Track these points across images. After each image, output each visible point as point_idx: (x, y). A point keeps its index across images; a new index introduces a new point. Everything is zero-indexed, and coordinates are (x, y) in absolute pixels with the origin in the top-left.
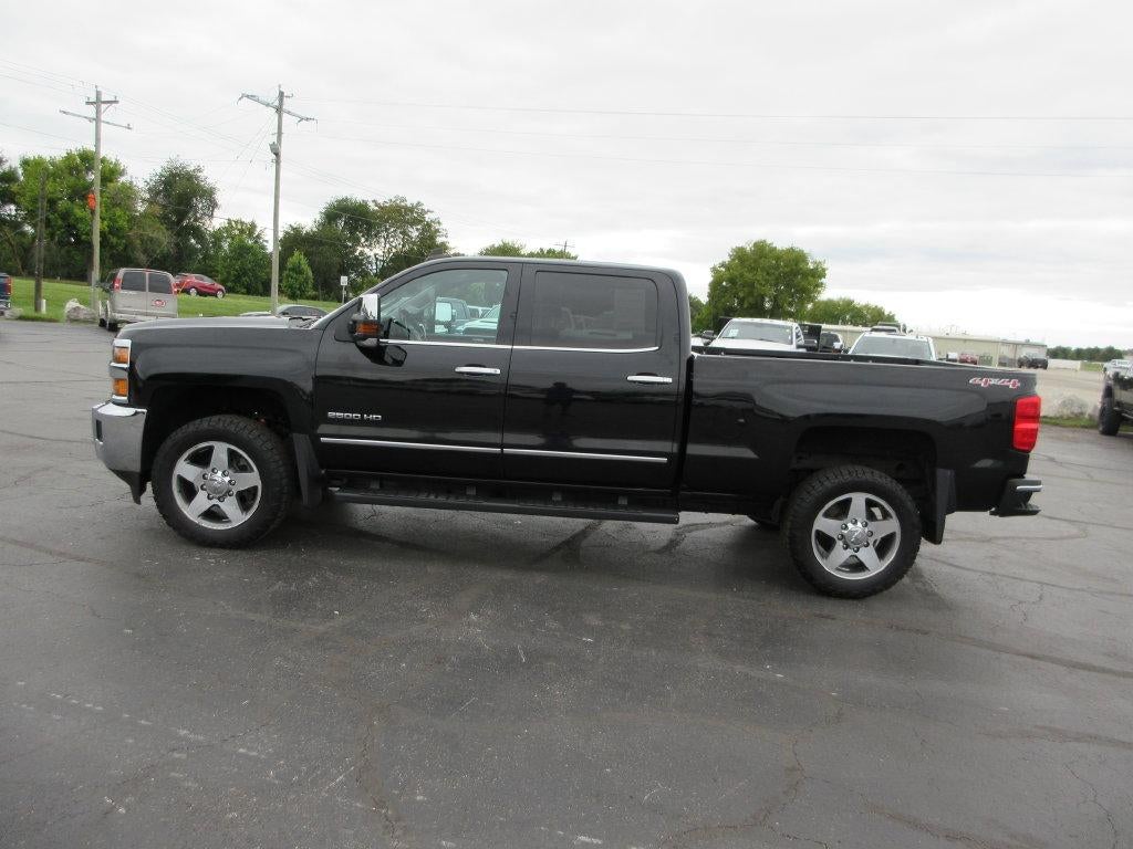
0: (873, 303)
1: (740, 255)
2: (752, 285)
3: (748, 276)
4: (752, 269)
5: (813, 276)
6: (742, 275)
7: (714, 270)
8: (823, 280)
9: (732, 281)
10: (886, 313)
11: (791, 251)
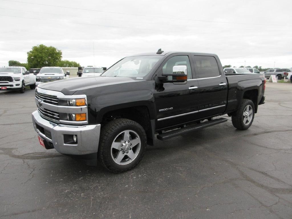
0: (73, 61)
1: (36, 49)
2: (42, 57)
3: (40, 55)
4: (40, 53)
5: (59, 54)
6: (38, 55)
7: (28, 53)
8: (62, 55)
9: (35, 57)
10: (77, 63)
11: (51, 47)
